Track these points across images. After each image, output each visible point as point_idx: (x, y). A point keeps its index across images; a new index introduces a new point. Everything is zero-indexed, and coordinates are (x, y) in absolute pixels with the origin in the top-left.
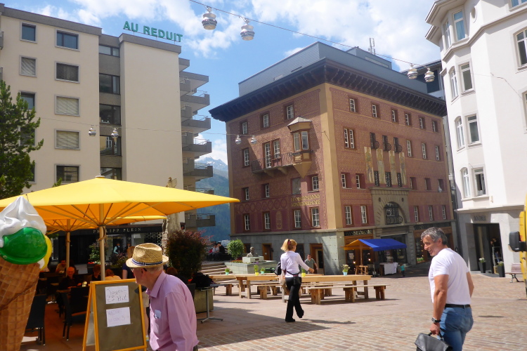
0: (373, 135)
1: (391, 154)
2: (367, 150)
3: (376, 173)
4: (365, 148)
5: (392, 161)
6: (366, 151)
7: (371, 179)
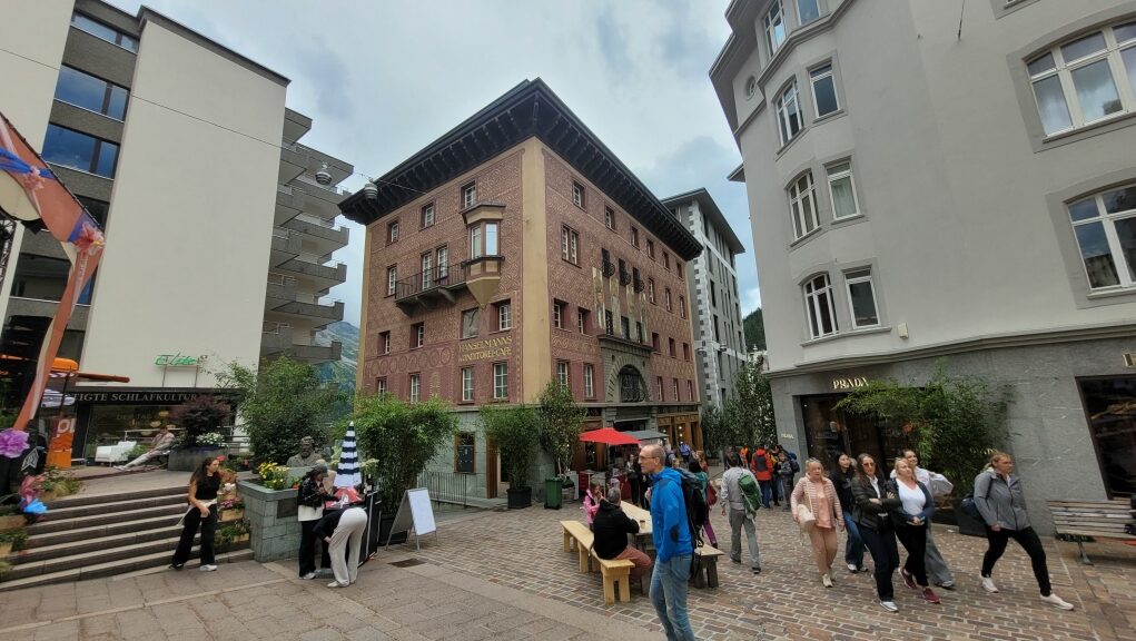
0: (605, 253)
1: (630, 290)
2: (596, 273)
3: (609, 314)
4: (594, 269)
5: (630, 303)
6: (594, 275)
7: (601, 321)
